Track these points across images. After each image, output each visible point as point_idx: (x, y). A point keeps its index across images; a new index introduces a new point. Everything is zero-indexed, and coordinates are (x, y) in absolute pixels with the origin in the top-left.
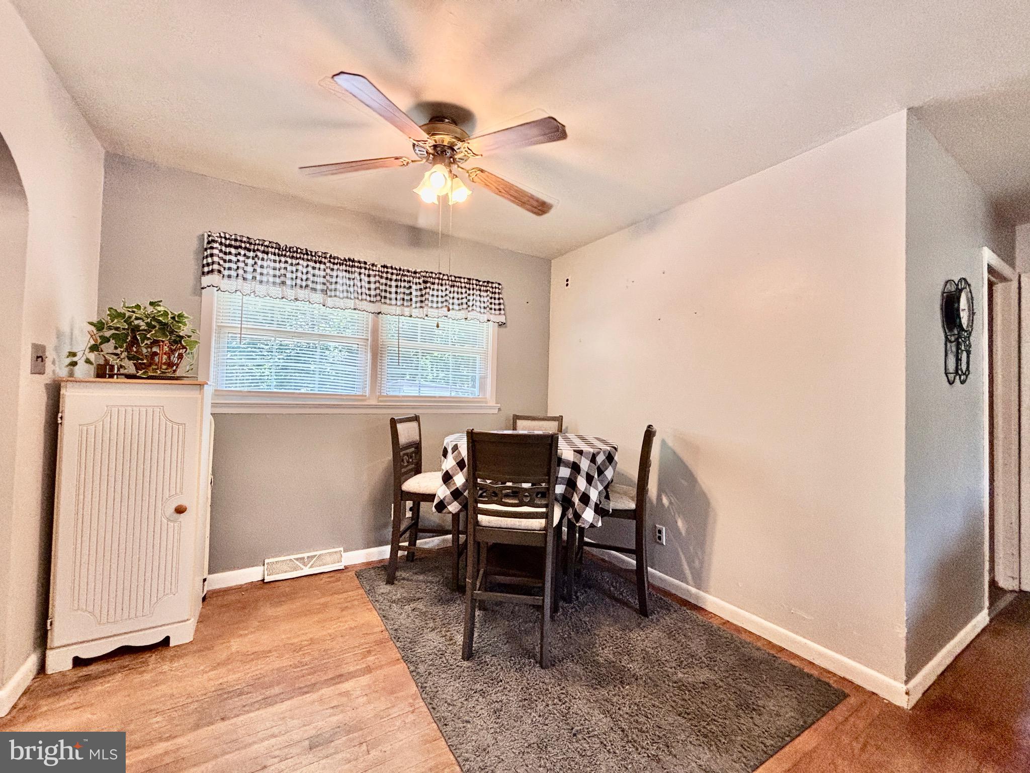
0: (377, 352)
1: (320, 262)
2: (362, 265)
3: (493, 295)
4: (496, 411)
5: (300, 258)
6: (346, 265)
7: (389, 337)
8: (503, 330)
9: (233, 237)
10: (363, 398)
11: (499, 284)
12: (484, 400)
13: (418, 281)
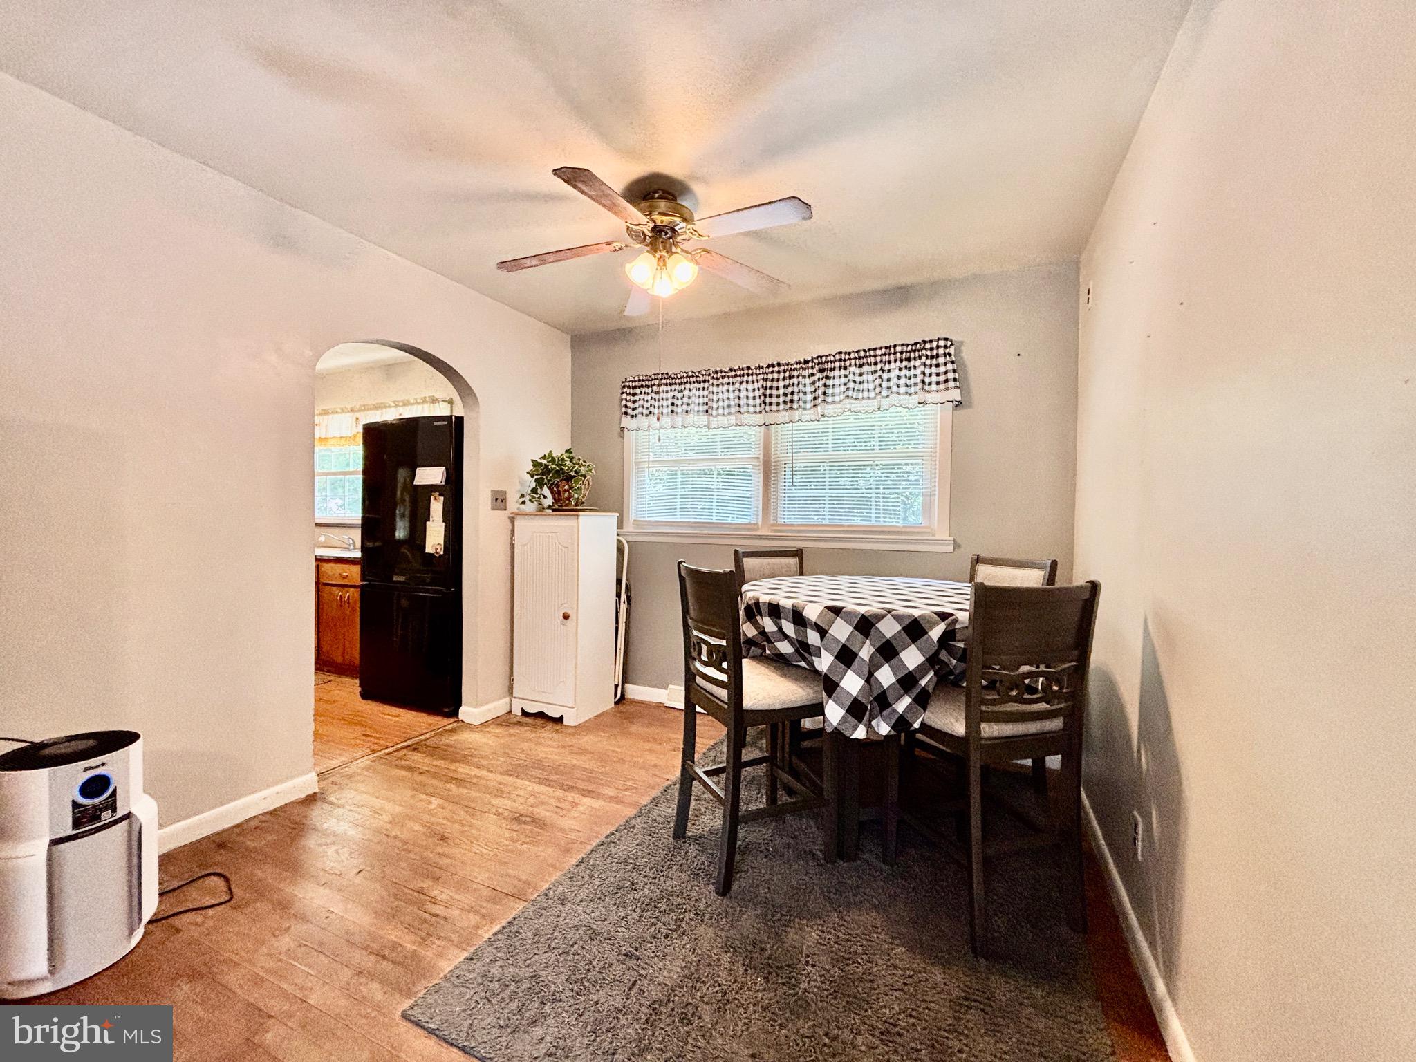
0: (769, 470)
1: (704, 381)
2: (746, 371)
3: (934, 361)
4: (950, 549)
5: (687, 382)
6: (729, 377)
7: (782, 452)
8: (961, 412)
9: (637, 378)
10: (753, 527)
11: (946, 339)
12: (929, 530)
13: (811, 371)
